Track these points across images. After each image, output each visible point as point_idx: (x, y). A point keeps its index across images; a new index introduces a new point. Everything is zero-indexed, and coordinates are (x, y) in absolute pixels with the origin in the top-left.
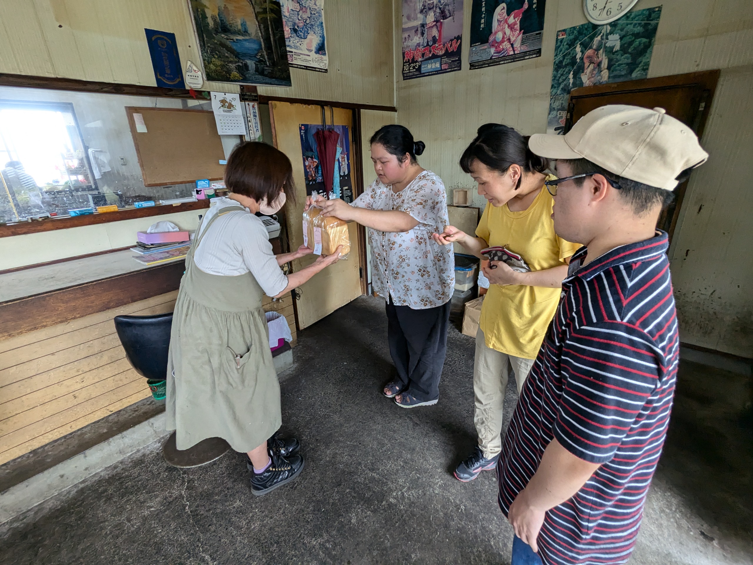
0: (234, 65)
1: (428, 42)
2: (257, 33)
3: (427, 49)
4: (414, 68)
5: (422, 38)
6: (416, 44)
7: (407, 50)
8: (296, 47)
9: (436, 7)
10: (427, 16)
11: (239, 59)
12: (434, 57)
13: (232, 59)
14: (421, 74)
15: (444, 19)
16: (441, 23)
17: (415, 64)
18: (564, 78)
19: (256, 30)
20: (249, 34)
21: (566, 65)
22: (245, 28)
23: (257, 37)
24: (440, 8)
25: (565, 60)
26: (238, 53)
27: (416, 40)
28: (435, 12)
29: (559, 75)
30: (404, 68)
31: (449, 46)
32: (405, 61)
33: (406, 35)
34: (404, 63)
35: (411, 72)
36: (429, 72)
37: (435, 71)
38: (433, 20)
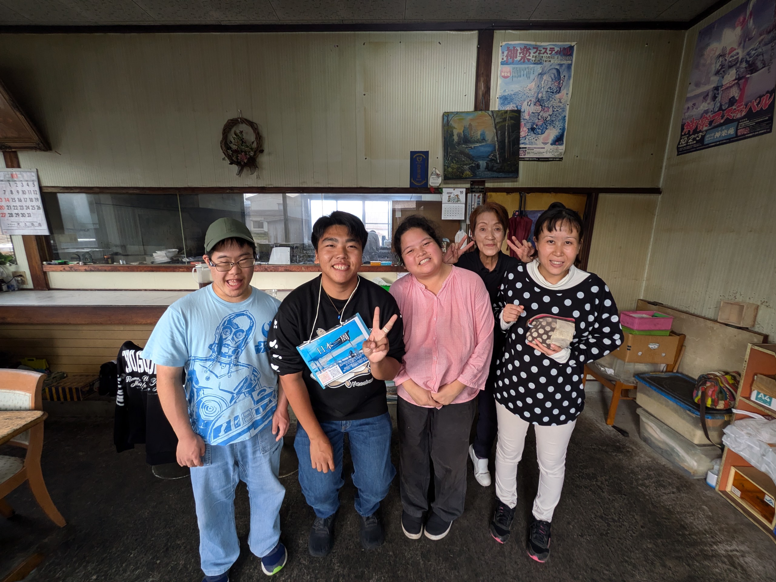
0: (468, 166)
1: (721, 105)
2: (493, 138)
3: (719, 114)
4: (694, 139)
5: (712, 103)
6: (702, 112)
7: (687, 121)
8: (531, 143)
9: (741, 62)
10: (725, 77)
11: (474, 161)
13: (467, 162)
14: (703, 145)
15: (752, 73)
16: (747, 79)
17: (696, 135)
19: (494, 136)
20: (486, 140)
22: (483, 137)
23: (493, 141)
24: (748, 62)
26: (473, 157)
27: (704, 107)
28: (738, 68)
30: (680, 142)
31: (755, 104)
32: (683, 134)
33: (690, 104)
34: (682, 135)
35: (690, 145)
36: (716, 142)
37: (727, 139)
38: (734, 78)
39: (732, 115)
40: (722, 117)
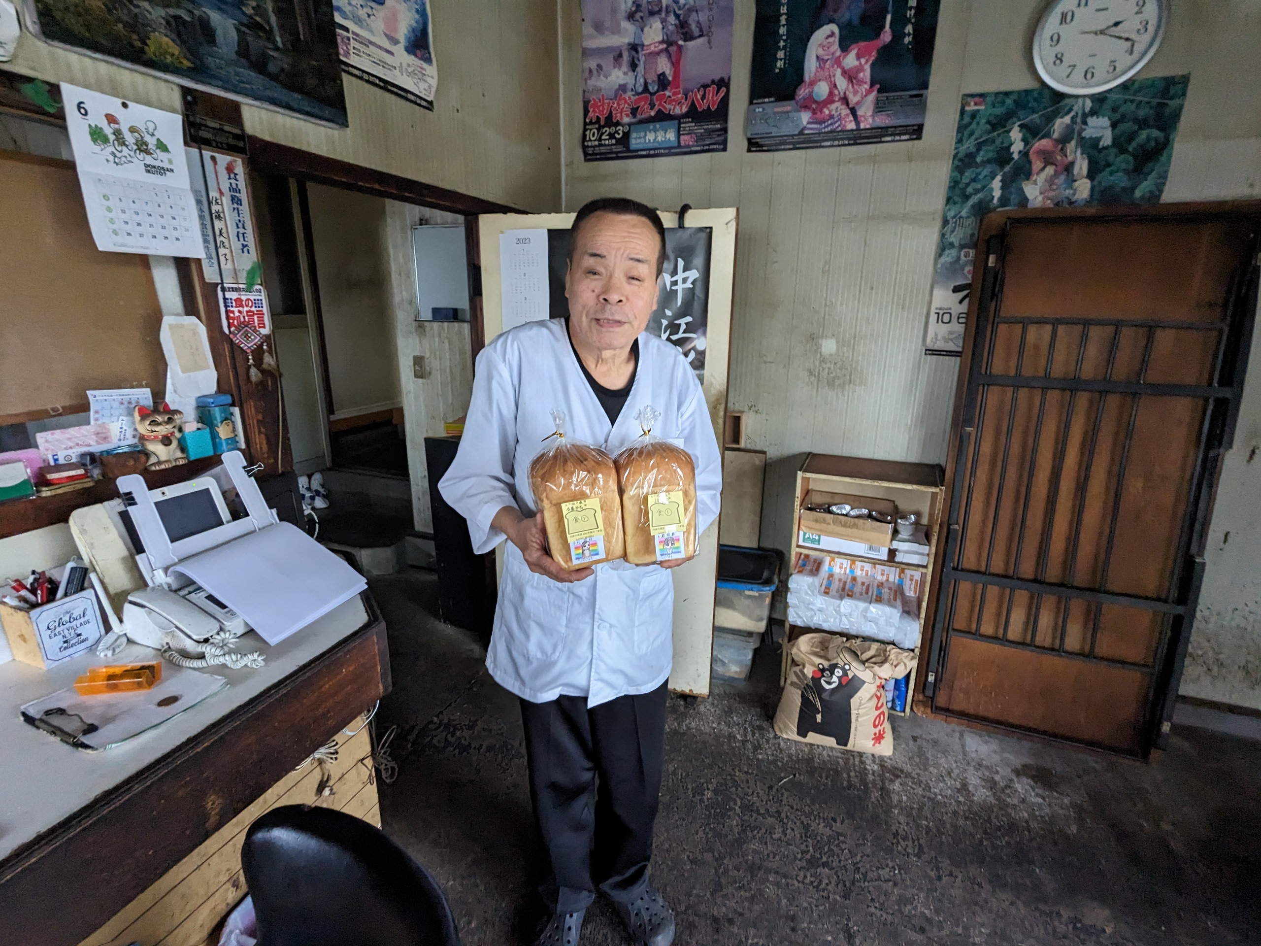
3: (646, 99)
4: (611, 136)
5: (631, 74)
6: (617, 87)
7: (593, 97)
8: (358, 21)
9: (667, 12)
10: (646, 29)
12: (662, 117)
14: (628, 150)
15: (685, 40)
16: (680, 48)
17: (613, 130)
18: (979, 186)
21: (984, 163)
24: (677, 16)
25: (982, 153)
28: (663, 21)
29: (967, 181)
30: (584, 136)
31: (699, 97)
32: (588, 120)
33: (592, 64)
34: (585, 124)
35: (605, 145)
36: (650, 149)
37: (665, 149)
38: (660, 38)
39: (668, 106)
40: (652, 106)
